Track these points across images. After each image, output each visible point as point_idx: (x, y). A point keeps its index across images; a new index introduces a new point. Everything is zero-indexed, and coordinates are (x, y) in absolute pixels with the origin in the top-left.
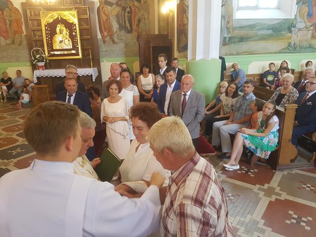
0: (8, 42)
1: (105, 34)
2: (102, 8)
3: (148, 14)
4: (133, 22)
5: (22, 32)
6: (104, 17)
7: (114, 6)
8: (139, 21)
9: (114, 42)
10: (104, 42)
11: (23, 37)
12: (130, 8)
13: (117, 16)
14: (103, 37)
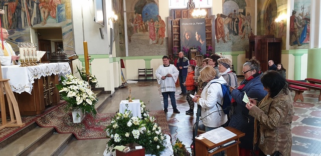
0: (154, 42)
1: (219, 36)
2: (219, 19)
3: (250, 22)
4: (239, 28)
5: (164, 36)
6: (219, 25)
7: (227, 18)
8: (243, 27)
9: (225, 41)
10: (218, 42)
11: (164, 39)
12: (238, 19)
13: (228, 24)
14: (217, 38)
